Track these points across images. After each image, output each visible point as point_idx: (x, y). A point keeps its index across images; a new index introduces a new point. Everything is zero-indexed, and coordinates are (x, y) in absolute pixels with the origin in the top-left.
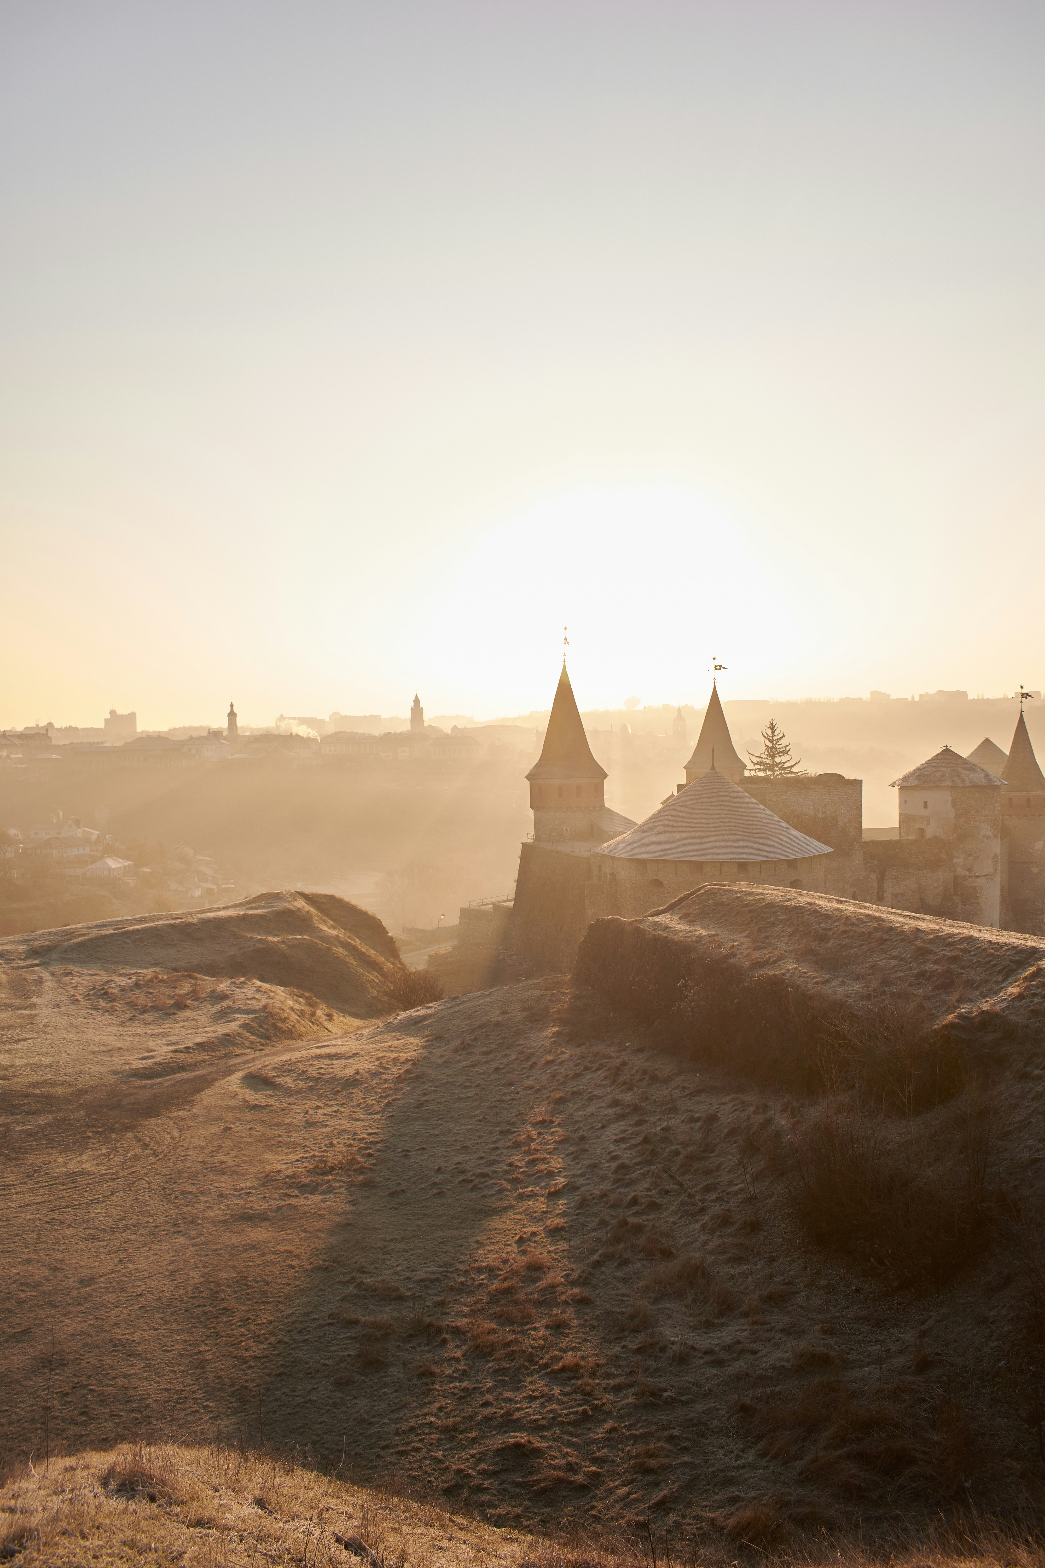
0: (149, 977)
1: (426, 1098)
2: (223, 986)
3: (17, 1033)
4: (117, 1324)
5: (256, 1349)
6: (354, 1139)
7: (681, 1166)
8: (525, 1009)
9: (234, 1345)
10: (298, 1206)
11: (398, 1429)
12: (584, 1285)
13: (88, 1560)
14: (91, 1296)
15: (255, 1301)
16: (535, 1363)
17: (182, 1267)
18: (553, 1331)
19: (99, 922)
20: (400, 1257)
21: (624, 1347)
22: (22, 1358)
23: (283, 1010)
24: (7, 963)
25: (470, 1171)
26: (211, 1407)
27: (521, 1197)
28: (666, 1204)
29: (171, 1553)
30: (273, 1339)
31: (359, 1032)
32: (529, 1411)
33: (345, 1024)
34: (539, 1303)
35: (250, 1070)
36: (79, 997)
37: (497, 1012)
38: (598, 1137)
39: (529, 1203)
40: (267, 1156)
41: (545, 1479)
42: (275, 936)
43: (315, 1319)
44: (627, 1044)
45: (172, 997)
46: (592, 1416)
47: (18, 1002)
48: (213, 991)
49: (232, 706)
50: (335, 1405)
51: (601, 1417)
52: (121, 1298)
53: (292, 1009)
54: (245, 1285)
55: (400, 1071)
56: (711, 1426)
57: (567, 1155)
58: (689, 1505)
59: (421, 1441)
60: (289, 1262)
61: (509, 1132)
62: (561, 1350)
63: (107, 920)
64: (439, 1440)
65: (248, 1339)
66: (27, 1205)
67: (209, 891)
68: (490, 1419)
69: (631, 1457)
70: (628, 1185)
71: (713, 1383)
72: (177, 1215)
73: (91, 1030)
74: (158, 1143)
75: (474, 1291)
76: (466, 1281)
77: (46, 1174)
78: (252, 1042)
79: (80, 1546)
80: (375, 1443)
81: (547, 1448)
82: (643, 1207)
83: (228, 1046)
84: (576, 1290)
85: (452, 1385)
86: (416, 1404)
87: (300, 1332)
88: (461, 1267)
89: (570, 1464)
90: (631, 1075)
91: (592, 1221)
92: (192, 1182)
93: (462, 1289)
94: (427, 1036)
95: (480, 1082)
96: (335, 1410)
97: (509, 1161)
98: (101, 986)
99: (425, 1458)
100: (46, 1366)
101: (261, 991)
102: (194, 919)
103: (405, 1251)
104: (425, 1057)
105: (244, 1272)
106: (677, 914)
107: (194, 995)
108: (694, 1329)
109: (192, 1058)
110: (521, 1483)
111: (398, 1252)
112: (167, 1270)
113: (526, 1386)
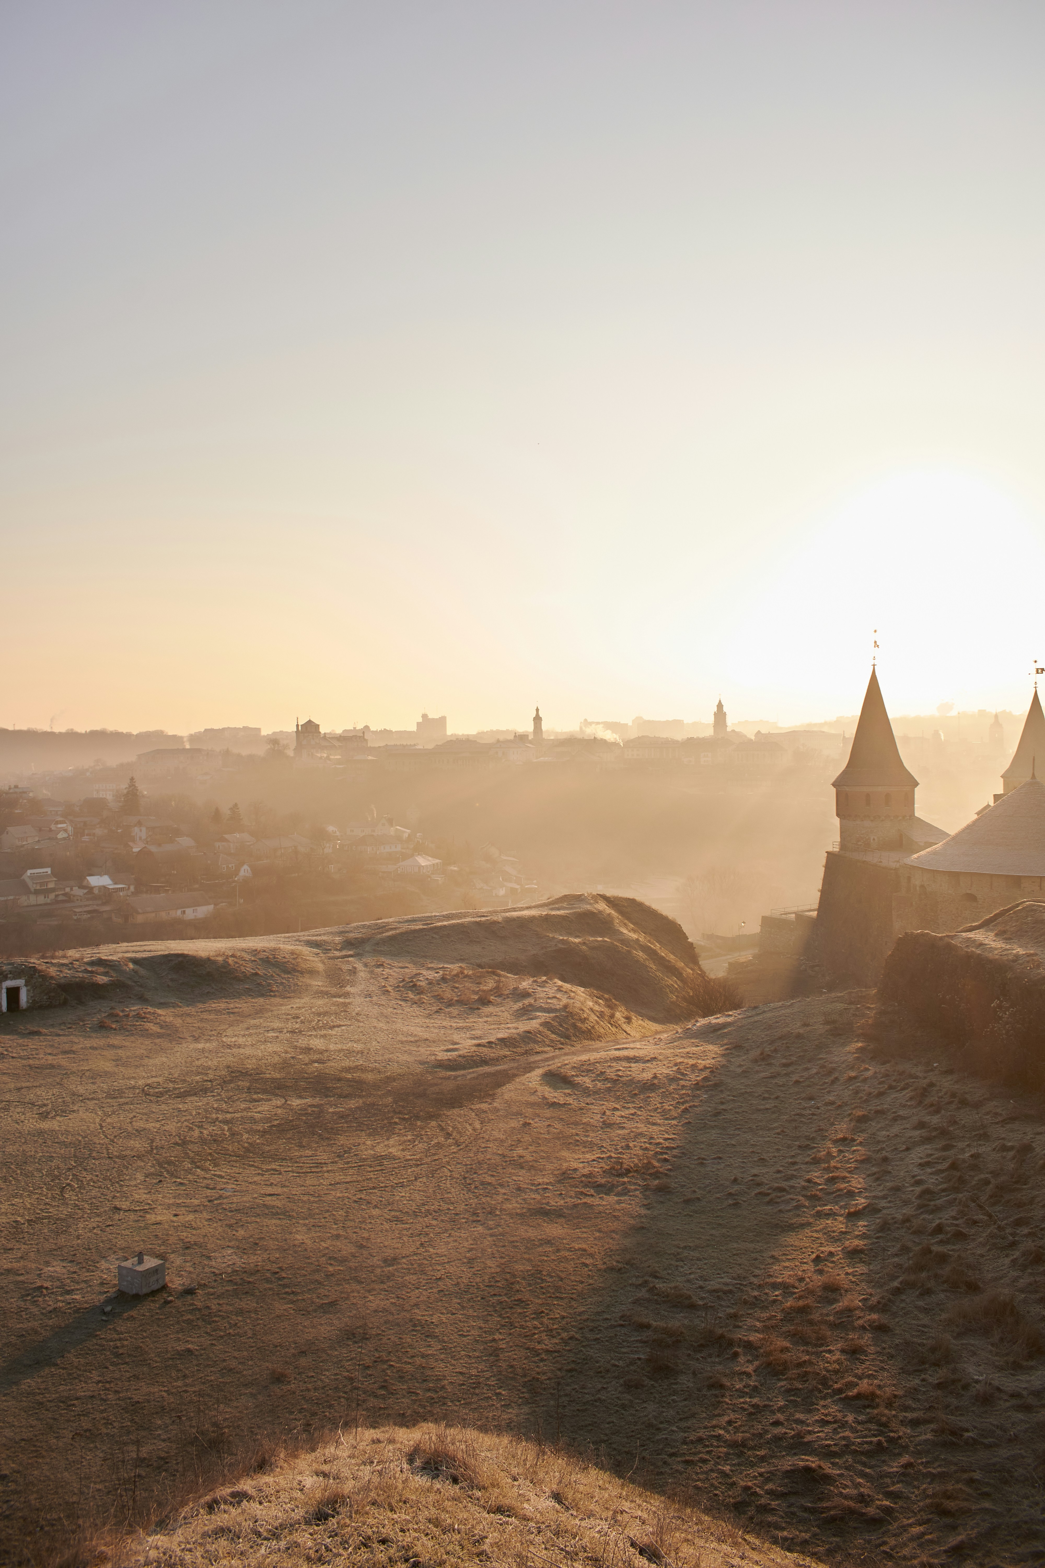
0: (455, 972)
1: (723, 1107)
2: (526, 984)
3: (332, 1020)
4: (416, 1305)
5: (549, 1343)
6: (650, 1143)
7: (991, 1197)
8: (827, 1023)
9: (527, 1336)
10: (593, 1205)
11: (686, 1438)
12: (882, 1312)
13: (396, 1533)
14: (394, 1275)
15: (549, 1295)
16: (830, 1387)
17: (480, 1255)
18: (848, 1357)
19: (409, 917)
20: (693, 1265)
21: (923, 1380)
22: (329, 1328)
23: (583, 1010)
24: (325, 953)
25: (767, 1184)
26: (503, 1395)
27: (819, 1215)
28: (973, 1235)
29: (473, 1536)
30: (564, 1335)
31: (658, 1037)
32: (821, 1435)
33: (644, 1027)
34: (835, 1325)
35: (550, 1068)
36: (389, 989)
37: (799, 1024)
38: (902, 1159)
39: (827, 1222)
40: (565, 1154)
41: (835, 1507)
42: (576, 937)
43: (607, 1319)
44: (935, 1065)
45: (476, 993)
46: (887, 1448)
47: (333, 990)
48: (516, 989)
49: (537, 710)
50: (624, 1407)
51: (897, 1451)
52: (421, 1280)
53: (592, 1010)
54: (539, 1278)
55: (698, 1078)
56: (1016, 1474)
57: (869, 1175)
58: (988, 1554)
59: (709, 1452)
60: (583, 1260)
61: (807, 1147)
62: (856, 1376)
63: (416, 916)
64: (727, 1454)
65: (540, 1332)
66: (338, 1183)
67: (513, 891)
68: (780, 1439)
69: (928, 1496)
70: (932, 1212)
71: (1019, 1428)
72: (476, 1204)
73: (399, 1020)
74: (460, 1133)
75: (767, 1307)
76: (760, 1296)
77: (355, 1155)
78: (552, 1041)
79: (388, 1518)
80: (662, 1449)
81: (839, 1475)
82: (949, 1236)
83: (529, 1043)
84: (875, 1316)
85: (742, 1400)
86: (704, 1415)
87: (591, 1330)
88: (755, 1281)
89: (862, 1495)
90: (939, 1098)
91: (893, 1246)
92: (492, 1173)
93: (755, 1303)
94: (726, 1044)
95: (779, 1094)
96: (623, 1412)
97: (808, 1177)
98: (410, 978)
99: (712, 1470)
100: (350, 1339)
101: (562, 991)
102: (499, 918)
103: (699, 1259)
104: (724, 1065)
105: (539, 1266)
106: (992, 930)
107: (497, 991)
108: (1000, 1369)
109: (494, 1053)
110: (809, 1508)
111: (692, 1260)
112: (465, 1257)
113: (818, 1410)
